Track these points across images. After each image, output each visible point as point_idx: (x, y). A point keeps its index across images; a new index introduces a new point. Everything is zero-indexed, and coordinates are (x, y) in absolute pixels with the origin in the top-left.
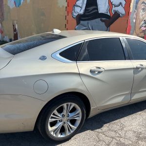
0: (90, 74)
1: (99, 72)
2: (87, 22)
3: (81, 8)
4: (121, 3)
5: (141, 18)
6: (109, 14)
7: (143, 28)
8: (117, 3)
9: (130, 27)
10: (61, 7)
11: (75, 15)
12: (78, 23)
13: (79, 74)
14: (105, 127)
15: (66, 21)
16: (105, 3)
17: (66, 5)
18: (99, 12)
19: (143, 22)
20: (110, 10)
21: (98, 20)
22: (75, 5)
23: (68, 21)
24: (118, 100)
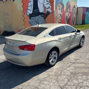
0: (58, 40)
1: (61, 39)
2: (34, 17)
3: (31, 10)
4: (49, 7)
5: (59, 13)
6: (44, 13)
7: (60, 18)
8: (48, 7)
9: (55, 18)
10: (19, 10)
11: (28, 14)
12: (30, 18)
13: (56, 40)
14: (64, 59)
15: (24, 18)
16: (42, 7)
17: (22, 9)
18: (40, 12)
19: (60, 15)
20: (45, 11)
21: (40, 16)
22: (27, 9)
23: (25, 18)
24: (66, 49)
